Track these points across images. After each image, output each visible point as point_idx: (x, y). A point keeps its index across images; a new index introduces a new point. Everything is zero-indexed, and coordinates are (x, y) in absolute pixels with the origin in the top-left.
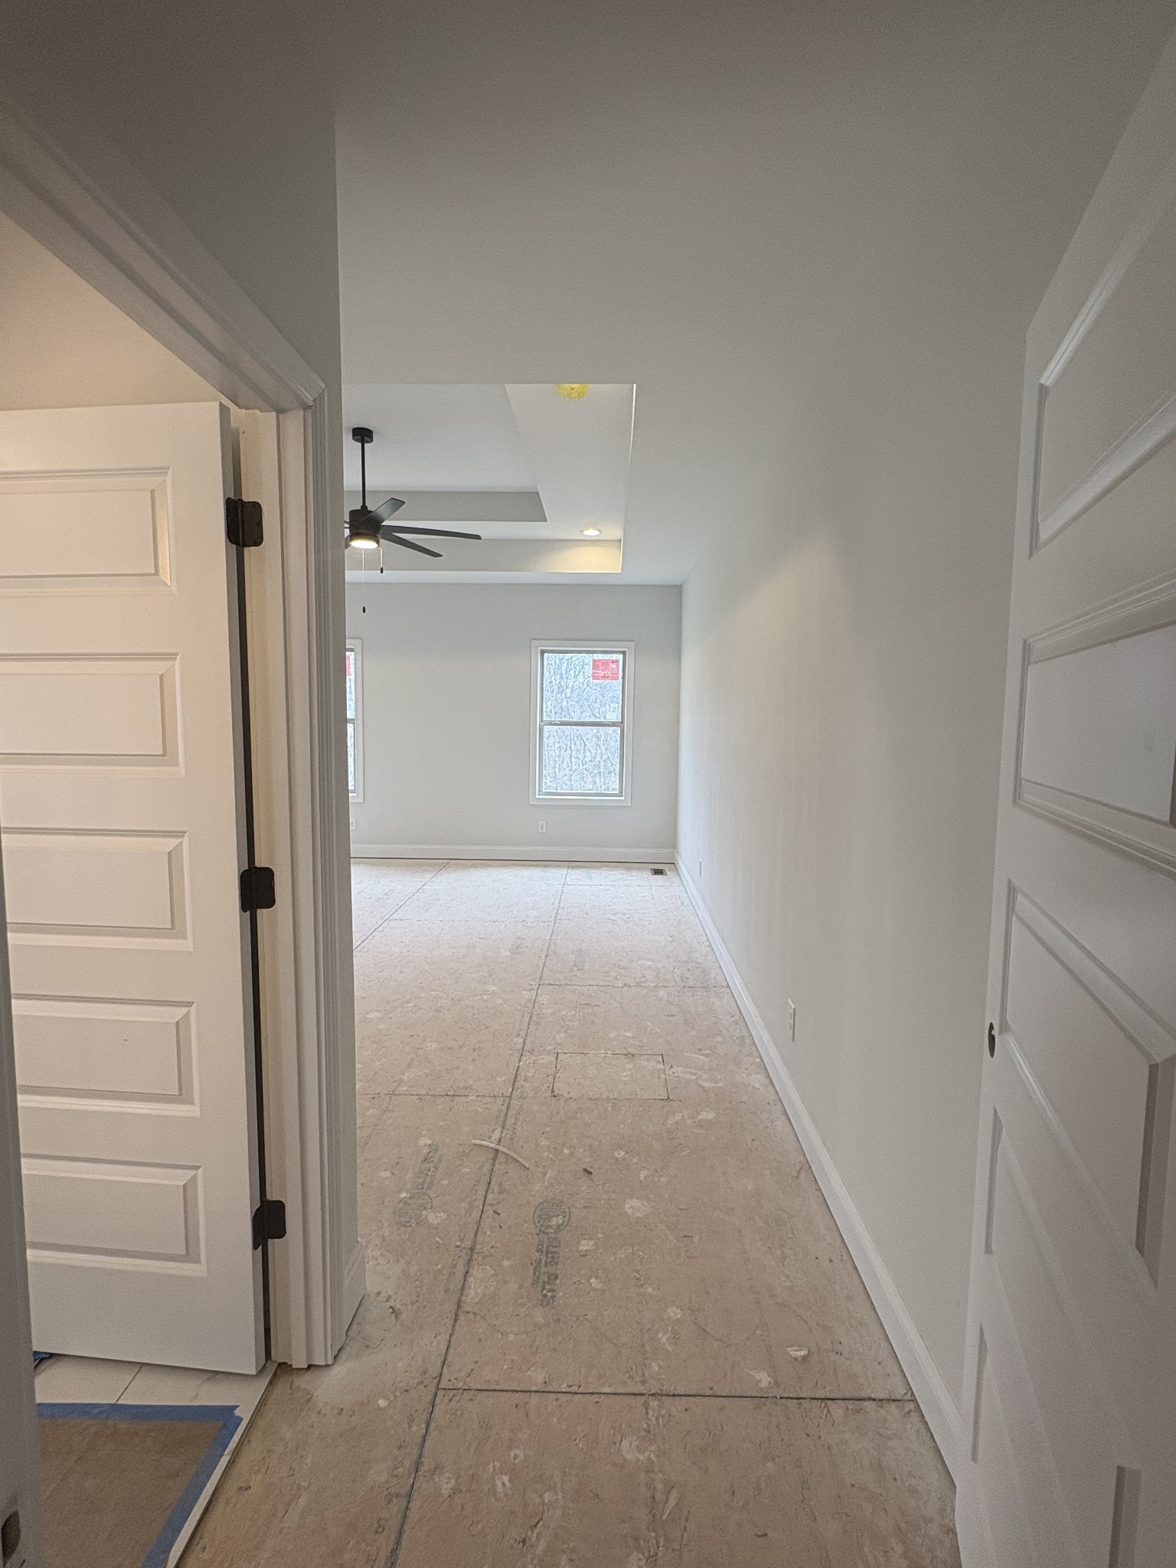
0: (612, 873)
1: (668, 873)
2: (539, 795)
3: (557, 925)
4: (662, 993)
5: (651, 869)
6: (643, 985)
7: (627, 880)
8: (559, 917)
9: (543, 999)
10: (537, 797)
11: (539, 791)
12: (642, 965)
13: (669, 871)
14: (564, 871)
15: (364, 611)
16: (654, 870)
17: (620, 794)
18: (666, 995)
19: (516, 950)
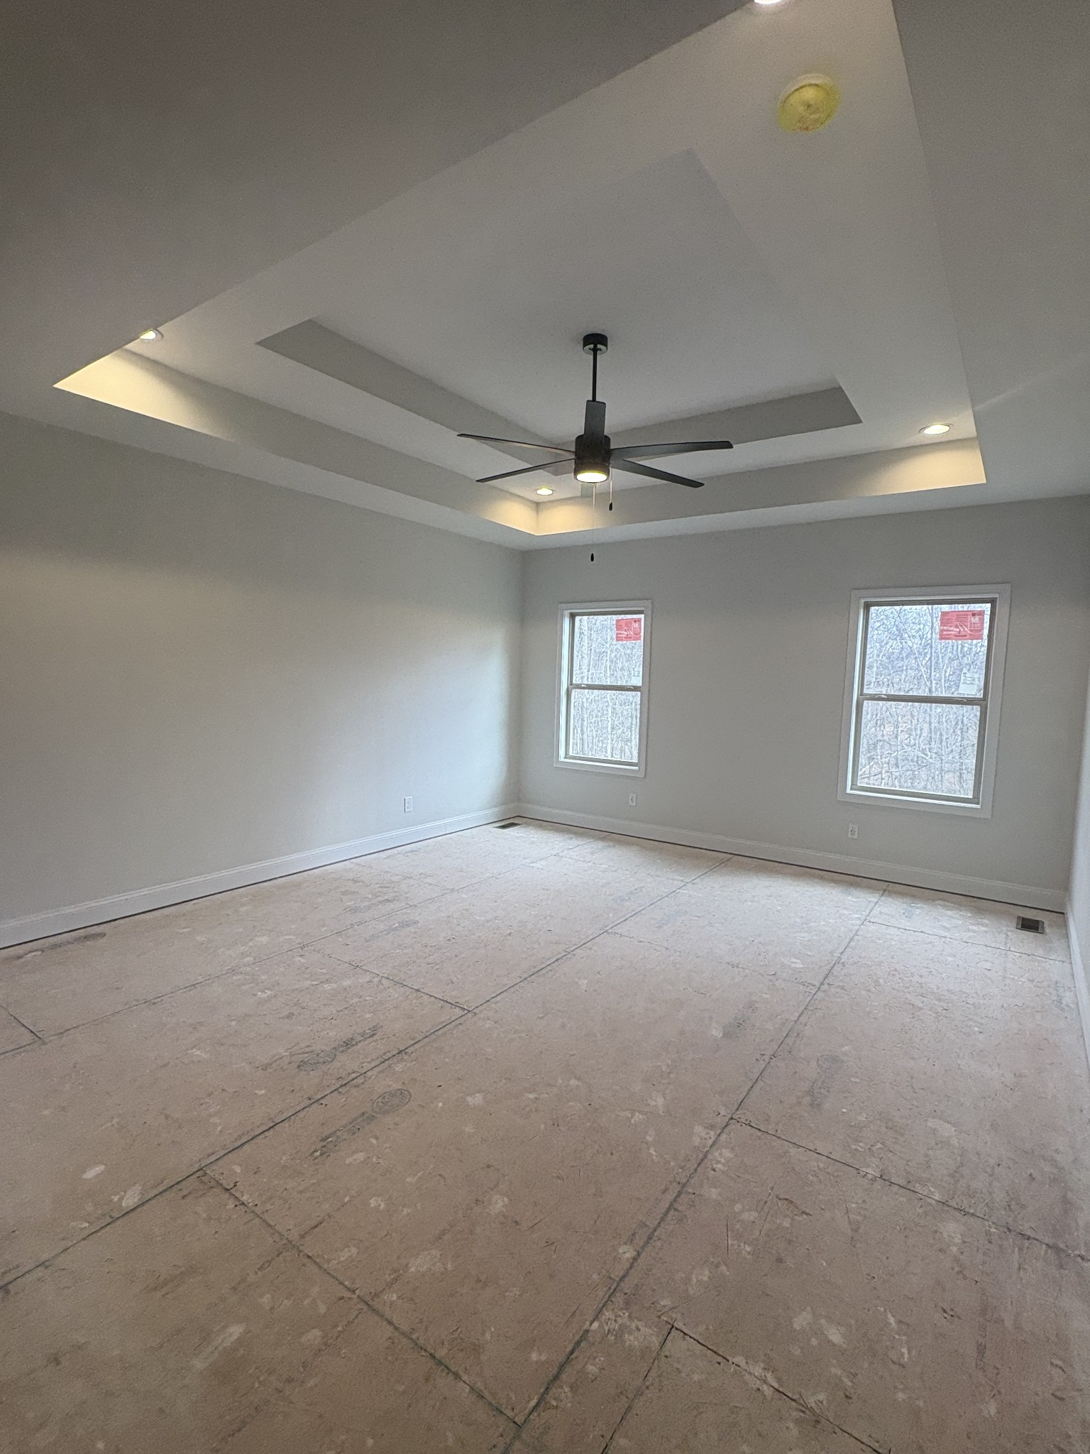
0: (949, 913)
1: (1047, 930)
2: (851, 789)
3: (820, 994)
4: (952, 1230)
5: (1019, 917)
6: (918, 1188)
7: (969, 930)
8: (830, 980)
9: (722, 1157)
10: (849, 791)
11: (852, 784)
12: (934, 1131)
13: (1050, 926)
14: (873, 898)
15: (592, 559)
16: (1024, 919)
17: (975, 800)
18: (958, 1240)
19: (735, 1029)
